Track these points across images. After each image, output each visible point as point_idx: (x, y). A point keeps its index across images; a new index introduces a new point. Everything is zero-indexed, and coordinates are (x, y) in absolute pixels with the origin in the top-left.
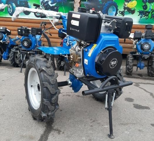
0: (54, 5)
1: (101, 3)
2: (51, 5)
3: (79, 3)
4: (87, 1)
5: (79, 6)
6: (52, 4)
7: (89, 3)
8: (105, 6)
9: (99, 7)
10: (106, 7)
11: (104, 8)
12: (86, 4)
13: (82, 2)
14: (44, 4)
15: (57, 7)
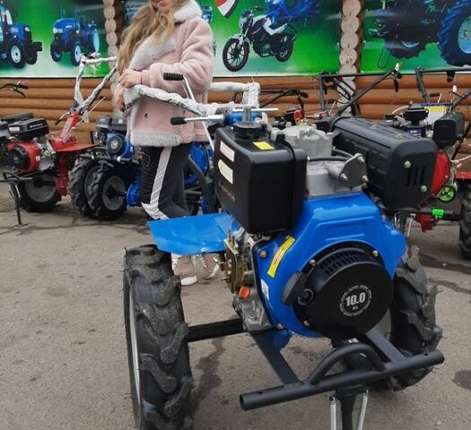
0: (280, 29)
1: (433, 8)
2: (271, 32)
3: (358, 16)
4: (384, 7)
5: (356, 25)
6: (272, 27)
7: (391, 14)
8: (447, 19)
9: (425, 22)
10: (451, 22)
11: (444, 26)
12: (381, 18)
13: (369, 13)
14: (252, 29)
15: (290, 37)
